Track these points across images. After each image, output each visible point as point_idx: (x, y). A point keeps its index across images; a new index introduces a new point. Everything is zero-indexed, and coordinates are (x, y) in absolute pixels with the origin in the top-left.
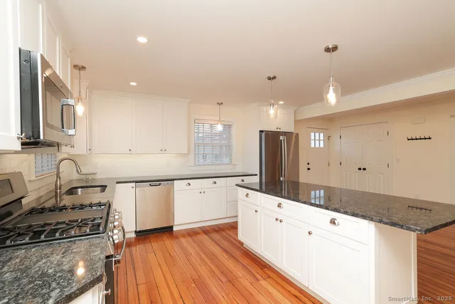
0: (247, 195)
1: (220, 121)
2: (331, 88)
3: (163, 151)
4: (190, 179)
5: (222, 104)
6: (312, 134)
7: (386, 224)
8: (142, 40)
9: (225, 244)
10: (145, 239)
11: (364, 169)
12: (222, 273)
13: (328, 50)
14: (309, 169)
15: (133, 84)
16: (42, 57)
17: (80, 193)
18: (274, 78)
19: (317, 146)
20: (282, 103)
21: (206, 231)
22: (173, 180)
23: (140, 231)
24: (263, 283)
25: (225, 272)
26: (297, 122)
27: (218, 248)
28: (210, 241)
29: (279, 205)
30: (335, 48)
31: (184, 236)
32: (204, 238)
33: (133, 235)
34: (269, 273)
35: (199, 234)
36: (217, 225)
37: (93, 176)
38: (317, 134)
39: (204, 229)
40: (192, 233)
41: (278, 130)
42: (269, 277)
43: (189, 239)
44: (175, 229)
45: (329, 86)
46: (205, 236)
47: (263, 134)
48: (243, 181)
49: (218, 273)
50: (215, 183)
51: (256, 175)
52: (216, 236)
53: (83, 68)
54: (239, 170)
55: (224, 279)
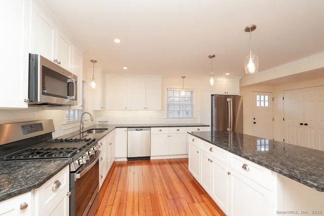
0: (193, 140)
1: (183, 88)
2: (251, 59)
3: (146, 108)
4: (161, 127)
5: (184, 77)
6: (258, 97)
7: (286, 175)
8: (117, 41)
9: (181, 173)
10: (132, 163)
11: (306, 124)
12: (171, 193)
13: (247, 30)
14: (255, 123)
15: (125, 68)
16: (41, 56)
17: (94, 132)
18: (214, 56)
19: (262, 105)
20: (228, 74)
21: (170, 162)
22: (150, 127)
23: (130, 158)
24: (197, 205)
25: (173, 192)
26: (241, 88)
27: (174, 174)
28: (171, 169)
29: (211, 150)
30: (254, 28)
31: (155, 164)
32: (168, 167)
33: (126, 160)
34: (205, 199)
35: (166, 163)
36: (180, 159)
37: (106, 123)
38: (262, 97)
39: (170, 161)
40: (161, 163)
41: (226, 94)
42: (203, 201)
43: (158, 166)
44: (151, 158)
45: (249, 58)
46: (169, 165)
47: (214, 97)
48: (199, 130)
49: (168, 192)
50: (179, 130)
51: (209, 126)
52: (176, 166)
53: (96, 61)
54: (198, 122)
55: (170, 197)
